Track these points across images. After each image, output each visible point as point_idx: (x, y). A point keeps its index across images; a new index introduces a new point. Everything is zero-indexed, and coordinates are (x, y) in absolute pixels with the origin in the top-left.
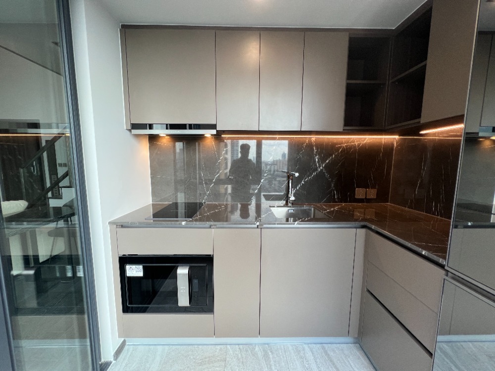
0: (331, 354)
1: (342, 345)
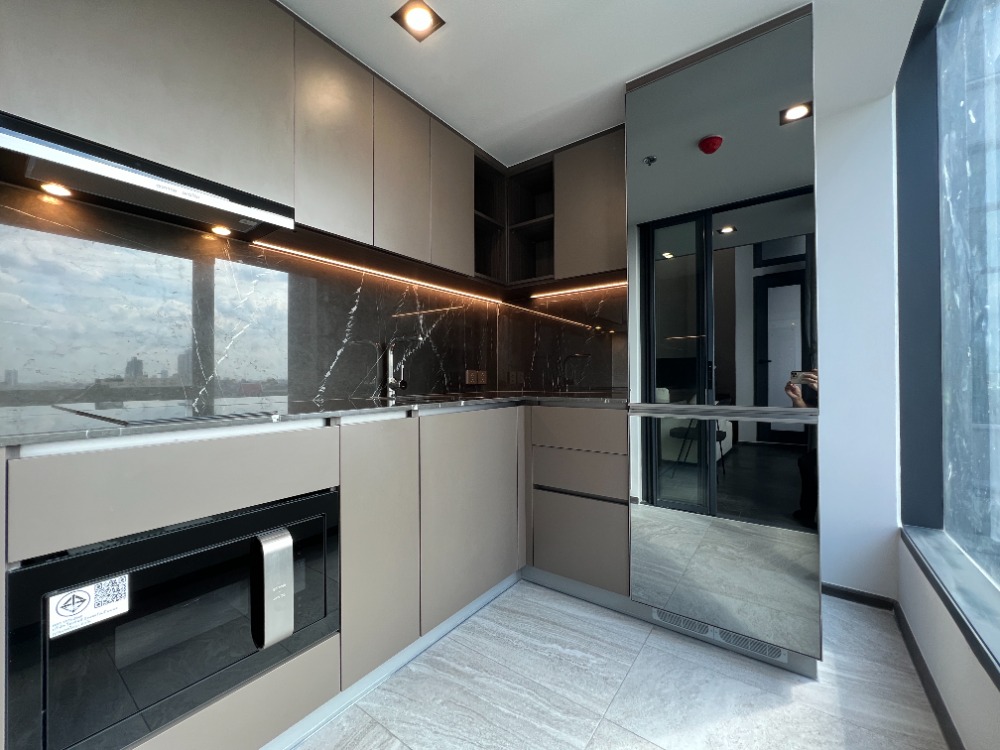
0: (507, 606)
1: (509, 591)
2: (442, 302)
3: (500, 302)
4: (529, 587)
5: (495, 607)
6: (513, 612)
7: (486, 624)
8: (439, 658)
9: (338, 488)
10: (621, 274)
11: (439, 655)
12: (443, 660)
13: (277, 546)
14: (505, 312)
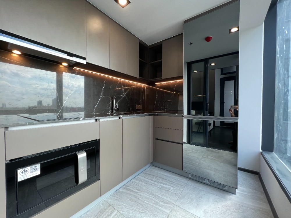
1: (148, 168)
2: (129, 85)
3: (146, 85)
4: (154, 168)
5: (144, 173)
6: (149, 174)
7: (141, 178)
8: (128, 187)
9: (99, 139)
10: (182, 77)
11: (128, 186)
12: (129, 188)
13: (82, 156)
14: (148, 88)
